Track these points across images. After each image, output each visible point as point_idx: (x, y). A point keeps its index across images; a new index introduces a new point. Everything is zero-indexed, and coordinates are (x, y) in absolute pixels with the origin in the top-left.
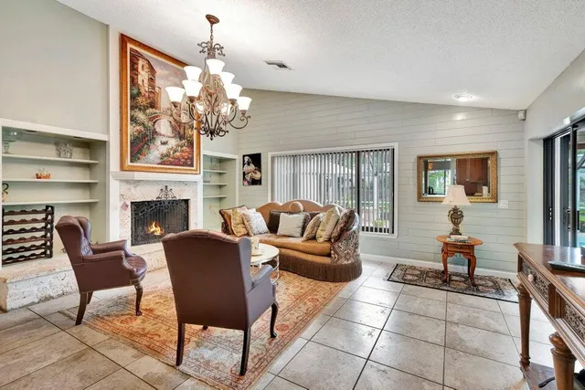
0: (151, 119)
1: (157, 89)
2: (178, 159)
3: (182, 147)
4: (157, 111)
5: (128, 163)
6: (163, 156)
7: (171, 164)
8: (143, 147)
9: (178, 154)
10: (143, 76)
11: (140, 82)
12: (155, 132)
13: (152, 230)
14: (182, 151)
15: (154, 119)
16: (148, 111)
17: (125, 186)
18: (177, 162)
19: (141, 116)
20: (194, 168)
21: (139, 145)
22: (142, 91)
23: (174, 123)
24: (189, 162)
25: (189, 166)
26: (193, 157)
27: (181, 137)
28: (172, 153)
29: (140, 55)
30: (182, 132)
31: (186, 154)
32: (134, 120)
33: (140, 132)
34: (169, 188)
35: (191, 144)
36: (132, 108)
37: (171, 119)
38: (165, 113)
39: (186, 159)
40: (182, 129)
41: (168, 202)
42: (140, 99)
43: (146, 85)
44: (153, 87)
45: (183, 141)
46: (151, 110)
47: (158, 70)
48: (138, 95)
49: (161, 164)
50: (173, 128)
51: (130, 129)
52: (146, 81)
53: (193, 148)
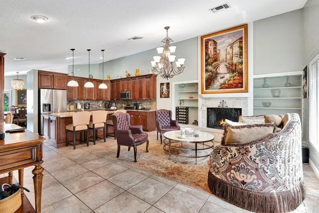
0: (214, 68)
1: (218, 51)
2: (232, 84)
3: (234, 77)
4: (218, 62)
5: (205, 90)
6: (221, 85)
7: (227, 88)
8: (211, 82)
9: (231, 82)
10: (211, 48)
11: (209, 52)
12: (217, 74)
13: (222, 123)
14: (234, 80)
15: (216, 67)
16: (213, 64)
17: (204, 101)
18: (230, 86)
19: (210, 68)
20: (244, 89)
21: (209, 82)
22: (211, 56)
23: (228, 65)
24: (240, 85)
25: (239, 87)
26: (242, 82)
27: (233, 72)
28: (227, 82)
29: (209, 40)
30: (234, 68)
31: (237, 81)
32: (207, 71)
33: (209, 75)
34: (224, 101)
35: (241, 74)
36: (206, 66)
37: (226, 64)
38: (223, 61)
39: (237, 84)
40: (234, 67)
41: (224, 109)
42: (209, 60)
43: (212, 52)
44: (216, 51)
45: (235, 73)
46: (215, 63)
47: (218, 42)
48: (209, 59)
49: (220, 89)
50: (228, 68)
51: (205, 75)
52: (212, 50)
53: (242, 76)
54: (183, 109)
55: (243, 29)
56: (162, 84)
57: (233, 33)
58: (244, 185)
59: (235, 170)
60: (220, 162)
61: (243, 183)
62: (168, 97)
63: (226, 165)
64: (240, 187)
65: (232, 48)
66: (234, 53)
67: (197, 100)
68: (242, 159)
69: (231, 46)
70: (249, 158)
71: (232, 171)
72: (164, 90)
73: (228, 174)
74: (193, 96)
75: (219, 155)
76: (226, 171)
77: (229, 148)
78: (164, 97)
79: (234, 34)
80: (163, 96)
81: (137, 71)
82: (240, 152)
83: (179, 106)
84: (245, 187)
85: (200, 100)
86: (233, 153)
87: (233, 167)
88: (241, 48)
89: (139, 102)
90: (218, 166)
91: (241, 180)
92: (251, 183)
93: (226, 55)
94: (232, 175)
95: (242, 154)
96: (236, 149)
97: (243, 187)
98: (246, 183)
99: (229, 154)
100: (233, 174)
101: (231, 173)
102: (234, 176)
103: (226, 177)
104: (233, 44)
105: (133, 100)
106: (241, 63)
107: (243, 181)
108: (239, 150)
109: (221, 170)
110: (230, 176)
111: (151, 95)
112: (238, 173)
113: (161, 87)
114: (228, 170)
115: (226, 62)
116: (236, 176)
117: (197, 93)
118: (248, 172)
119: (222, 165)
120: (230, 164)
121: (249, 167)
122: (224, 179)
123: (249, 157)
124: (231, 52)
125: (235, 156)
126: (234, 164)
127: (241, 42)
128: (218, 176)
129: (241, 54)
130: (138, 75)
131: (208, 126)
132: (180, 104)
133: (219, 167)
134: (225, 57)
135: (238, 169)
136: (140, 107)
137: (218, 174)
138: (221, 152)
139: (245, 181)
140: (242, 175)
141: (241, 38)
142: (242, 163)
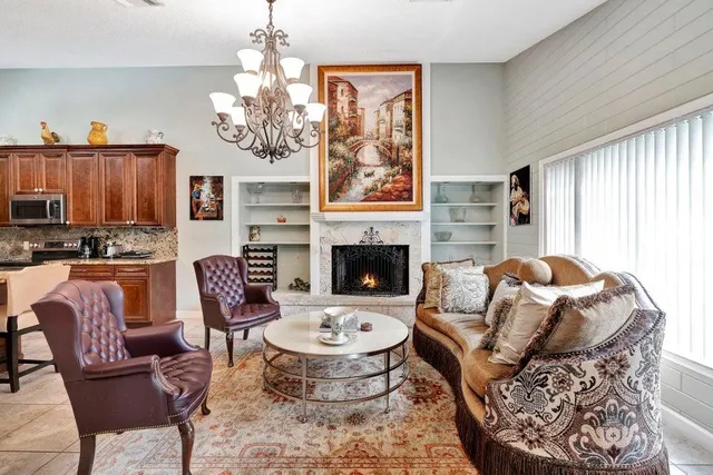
0: (351, 150)
1: (359, 112)
2: (390, 192)
3: (394, 176)
4: (360, 138)
5: (327, 203)
6: (367, 191)
7: (379, 199)
8: (343, 183)
9: (388, 186)
10: (343, 100)
11: (339, 110)
12: (357, 164)
14: (395, 182)
15: (356, 148)
16: (348, 141)
17: (325, 229)
18: (386, 196)
19: (340, 148)
20: (414, 202)
21: (338, 184)
22: (342, 119)
23: (382, 147)
24: (405, 195)
25: (405, 200)
26: (411, 188)
27: (393, 164)
28: (379, 185)
29: (340, 80)
30: (394, 156)
31: (402, 184)
32: (332, 154)
33: (339, 167)
34: (375, 230)
35: (408, 171)
36: (331, 142)
37: (378, 143)
38: (370, 137)
39: (401, 192)
40: (394, 153)
41: (373, 247)
42: (339, 129)
43: (346, 111)
44: (355, 111)
45: (396, 168)
46: (352, 138)
47: (360, 89)
48: (337, 126)
49: (364, 200)
50: (382, 154)
51: (328, 165)
52: (346, 107)
53: (411, 175)
54: (263, 250)
55: (413, 73)
56: (196, 180)
57: (393, 76)
58: (614, 458)
59: (591, 424)
60: (548, 410)
61: (614, 452)
62: (219, 216)
63: (566, 414)
64: (606, 465)
65: (389, 109)
66: (394, 123)
67: (307, 228)
68: (612, 390)
69: (389, 103)
70: (626, 384)
71: (585, 428)
72: (204, 197)
73: (573, 439)
74: (285, 216)
75: (544, 390)
76: (566, 434)
77: (575, 366)
78: (205, 219)
79: (396, 81)
80: (199, 214)
81: (97, 128)
82: (605, 373)
83: (248, 243)
84: (618, 462)
85: (314, 226)
86: (587, 379)
87: (588, 416)
88: (408, 113)
89: (103, 233)
90: (539, 422)
91: (606, 446)
92: (630, 447)
93: (378, 123)
94: (585, 439)
95: (612, 376)
96: (596, 366)
97: (614, 463)
98: (619, 451)
99: (576, 380)
100: (588, 435)
101: (582, 435)
102: (591, 440)
103: (566, 449)
104: (392, 101)
105: (78, 226)
106: (409, 147)
107: (613, 448)
108: (603, 367)
109: (549, 432)
110: (577, 444)
111: (159, 210)
112: (600, 430)
113: (192, 187)
114: (574, 427)
115: (378, 139)
116: (595, 439)
117: (308, 208)
118: (622, 422)
119: (555, 415)
120: (579, 409)
121: (625, 408)
122: (561, 455)
123: (625, 381)
124: (388, 119)
125: (592, 385)
126: (590, 408)
127: (408, 101)
128: (538, 452)
129: (409, 127)
130: (98, 141)
131: (335, 291)
132: (251, 237)
133: (542, 423)
134: (375, 127)
135: (600, 421)
136: (111, 251)
137: (540, 445)
138: (550, 382)
139: (618, 445)
140: (610, 431)
141: (409, 92)
142: (612, 401)
